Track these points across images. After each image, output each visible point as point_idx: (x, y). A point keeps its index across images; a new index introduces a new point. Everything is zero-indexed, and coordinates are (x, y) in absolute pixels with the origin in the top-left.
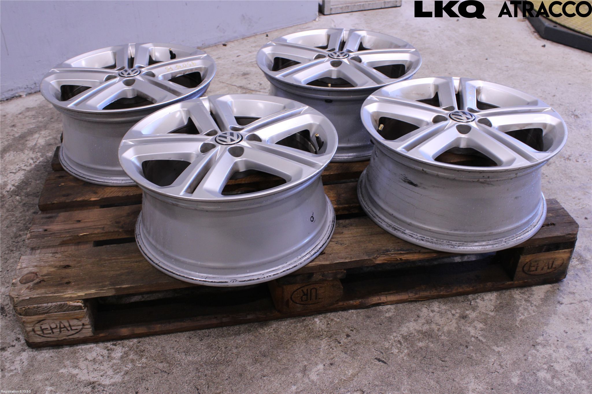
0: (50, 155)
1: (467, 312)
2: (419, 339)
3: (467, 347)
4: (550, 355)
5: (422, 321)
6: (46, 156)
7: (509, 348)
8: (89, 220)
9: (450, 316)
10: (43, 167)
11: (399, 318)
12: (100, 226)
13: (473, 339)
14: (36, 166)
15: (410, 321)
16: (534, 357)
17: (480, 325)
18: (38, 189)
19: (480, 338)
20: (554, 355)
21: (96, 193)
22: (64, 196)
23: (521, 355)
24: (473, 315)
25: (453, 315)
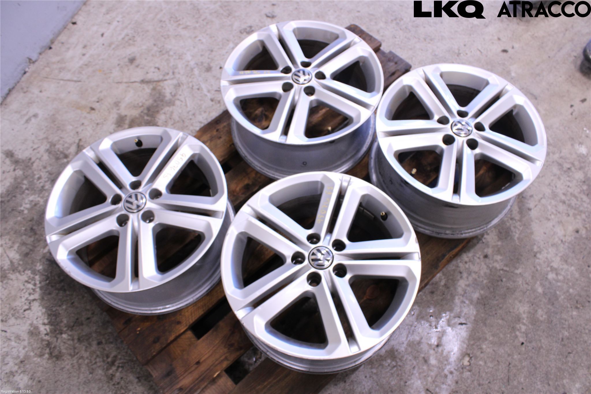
0: (41, 267)
1: (485, 251)
2: (473, 292)
3: (502, 281)
4: (547, 258)
5: (465, 275)
6: (38, 271)
7: (524, 267)
8: (206, 356)
9: (478, 260)
10: (50, 287)
11: (450, 281)
12: (222, 358)
13: (501, 272)
14: (41, 288)
15: (458, 280)
16: (539, 264)
17: (499, 258)
18: (73, 315)
19: (505, 268)
20: (549, 256)
21: (179, 323)
22: (155, 342)
23: (533, 268)
24: (489, 251)
25: (479, 258)
